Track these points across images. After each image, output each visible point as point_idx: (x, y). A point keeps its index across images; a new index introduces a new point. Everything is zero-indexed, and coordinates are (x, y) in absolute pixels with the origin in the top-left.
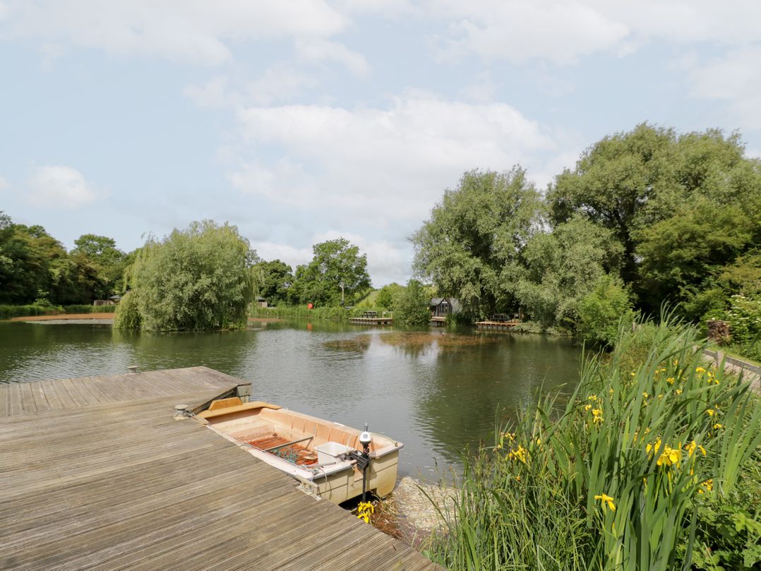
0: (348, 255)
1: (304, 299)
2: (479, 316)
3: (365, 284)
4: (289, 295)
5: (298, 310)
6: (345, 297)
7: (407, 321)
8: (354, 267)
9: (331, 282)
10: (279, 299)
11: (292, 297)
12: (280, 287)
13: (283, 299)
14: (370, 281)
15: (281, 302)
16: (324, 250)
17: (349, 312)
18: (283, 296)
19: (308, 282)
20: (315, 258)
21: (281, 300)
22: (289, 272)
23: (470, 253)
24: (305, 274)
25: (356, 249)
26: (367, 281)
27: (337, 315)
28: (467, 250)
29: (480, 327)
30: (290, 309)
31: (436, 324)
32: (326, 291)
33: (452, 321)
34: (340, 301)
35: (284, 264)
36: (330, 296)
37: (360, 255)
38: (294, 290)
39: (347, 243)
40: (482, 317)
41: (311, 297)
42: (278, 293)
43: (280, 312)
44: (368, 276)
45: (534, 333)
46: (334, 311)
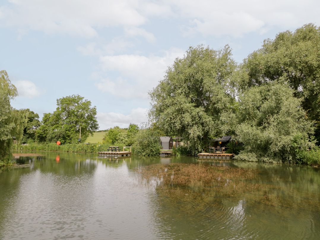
0: (83, 107)
1: (50, 138)
2: (197, 149)
3: (95, 127)
4: (37, 135)
5: (48, 146)
6: (82, 136)
7: (144, 154)
8: (86, 115)
9: (70, 126)
10: (28, 138)
11: (39, 137)
12: (29, 129)
13: (32, 137)
14: (98, 125)
15: (30, 140)
16: (65, 103)
17: (93, 147)
18: (31, 136)
19: (53, 125)
20: (58, 109)
21: (30, 138)
22: (36, 118)
23: (194, 104)
24: (51, 120)
25: (89, 103)
26: (95, 125)
27: (82, 149)
28: (192, 102)
29: (201, 157)
30: (41, 146)
31: (165, 155)
32: (67, 132)
33: (177, 153)
34: (78, 139)
35: (33, 113)
36: (70, 135)
37: (91, 107)
38: (41, 131)
39: (82, 98)
40: (200, 150)
41: (55, 136)
42: (28, 134)
43: (32, 148)
44: (96, 122)
45: (252, 161)
46: (79, 147)
